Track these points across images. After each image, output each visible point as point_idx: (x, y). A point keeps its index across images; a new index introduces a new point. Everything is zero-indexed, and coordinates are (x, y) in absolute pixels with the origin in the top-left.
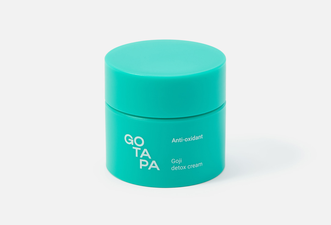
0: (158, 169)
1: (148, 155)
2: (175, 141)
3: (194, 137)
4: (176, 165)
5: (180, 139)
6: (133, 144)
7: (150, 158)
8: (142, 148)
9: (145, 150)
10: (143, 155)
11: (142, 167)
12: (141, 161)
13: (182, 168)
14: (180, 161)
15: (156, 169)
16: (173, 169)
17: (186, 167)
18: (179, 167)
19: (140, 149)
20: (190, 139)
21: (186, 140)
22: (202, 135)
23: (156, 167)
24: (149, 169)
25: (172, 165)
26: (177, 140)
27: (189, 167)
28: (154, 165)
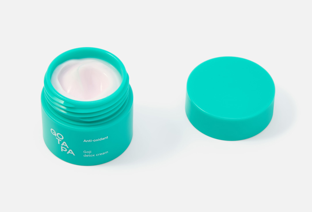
0: (74, 155)
1: (66, 145)
2: (86, 141)
3: (101, 139)
4: (87, 154)
5: (90, 140)
6: (56, 136)
7: (68, 147)
8: (63, 141)
9: (64, 142)
10: (63, 144)
11: (63, 151)
12: (62, 147)
13: (91, 156)
14: (90, 152)
15: (72, 154)
16: (85, 156)
17: (95, 155)
18: (89, 155)
19: (61, 141)
20: (98, 140)
21: (95, 141)
22: (107, 137)
23: (72, 153)
24: (68, 153)
25: (84, 154)
26: (88, 141)
27: (97, 155)
28: (71, 152)
